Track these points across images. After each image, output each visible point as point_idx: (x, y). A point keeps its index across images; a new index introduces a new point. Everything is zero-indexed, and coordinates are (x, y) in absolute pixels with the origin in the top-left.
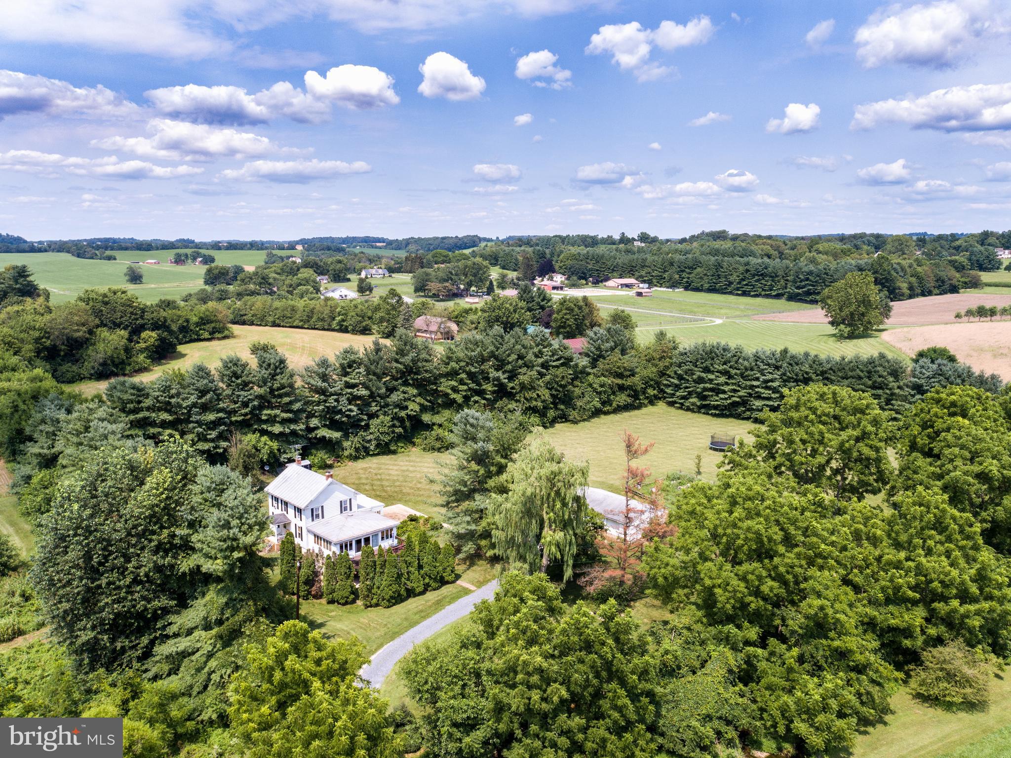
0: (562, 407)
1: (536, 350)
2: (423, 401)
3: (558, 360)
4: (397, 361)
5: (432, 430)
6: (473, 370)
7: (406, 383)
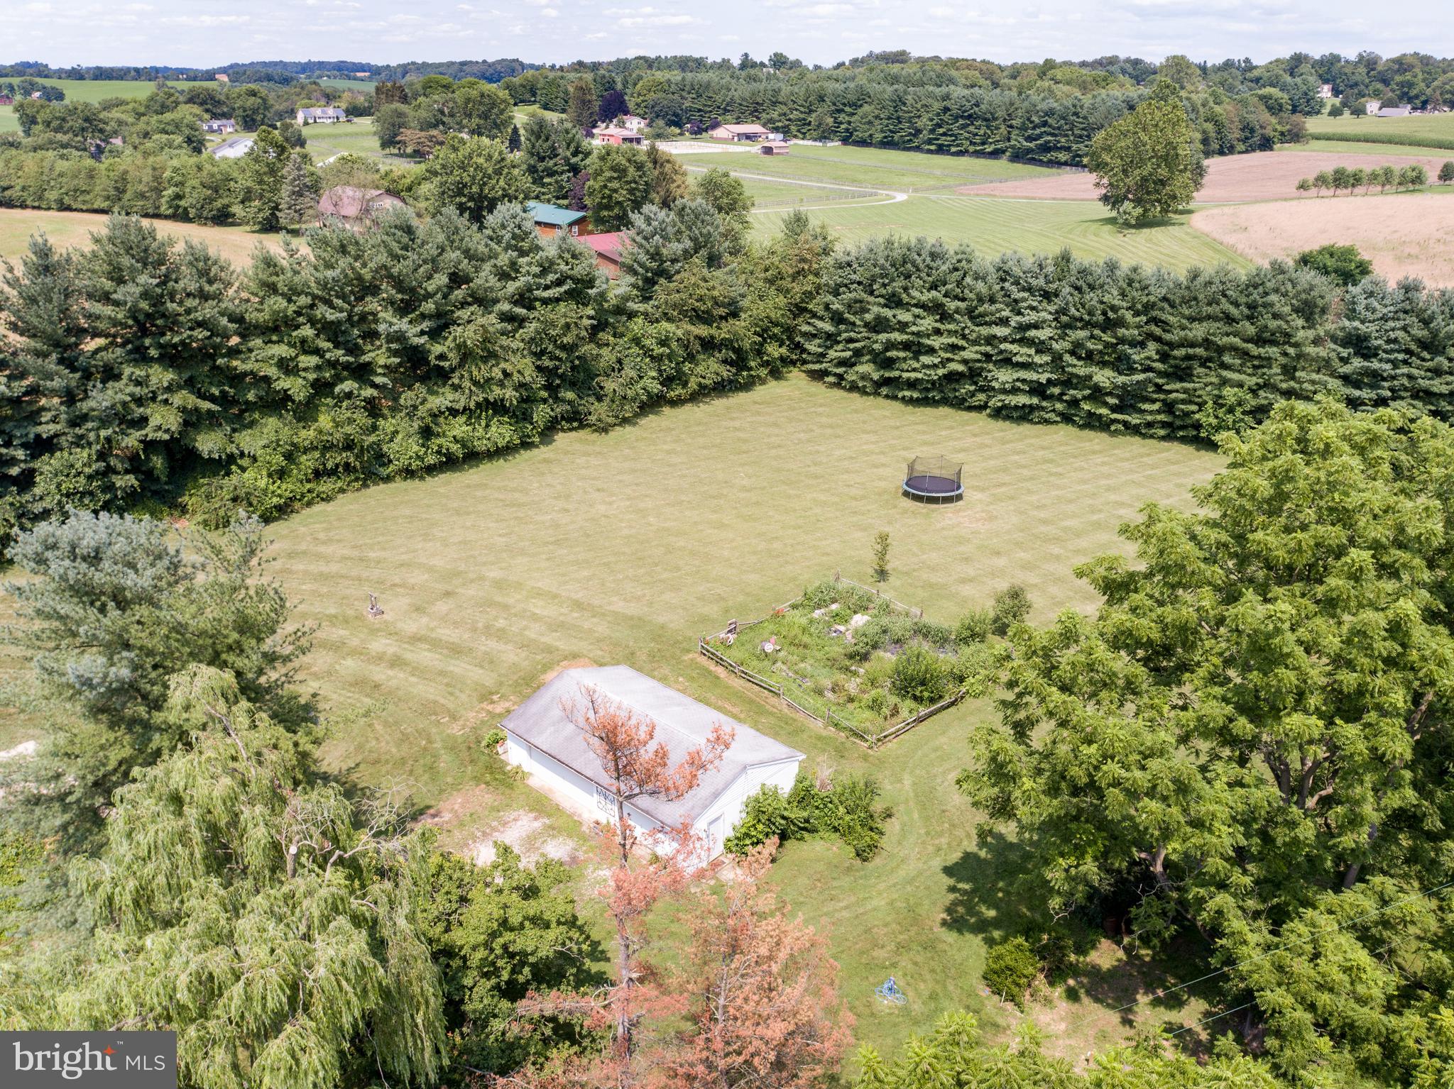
0: (570, 395)
1: (504, 259)
2: (191, 400)
3: (559, 283)
4: (106, 298)
5: (228, 474)
6: (331, 316)
7: (140, 357)
